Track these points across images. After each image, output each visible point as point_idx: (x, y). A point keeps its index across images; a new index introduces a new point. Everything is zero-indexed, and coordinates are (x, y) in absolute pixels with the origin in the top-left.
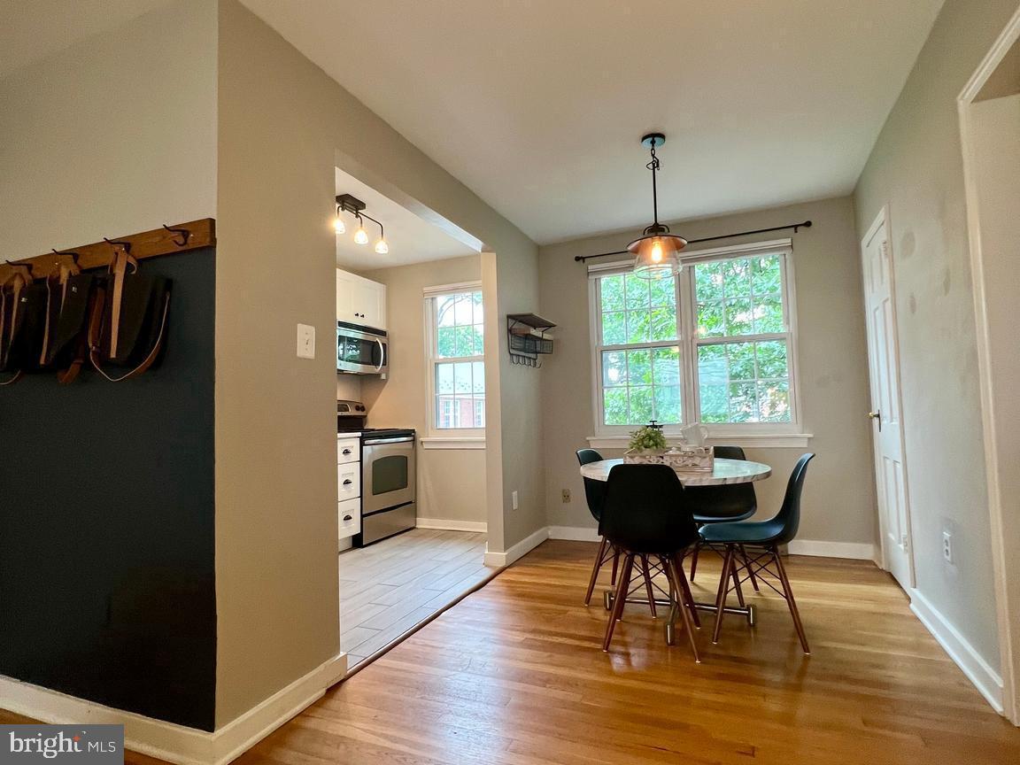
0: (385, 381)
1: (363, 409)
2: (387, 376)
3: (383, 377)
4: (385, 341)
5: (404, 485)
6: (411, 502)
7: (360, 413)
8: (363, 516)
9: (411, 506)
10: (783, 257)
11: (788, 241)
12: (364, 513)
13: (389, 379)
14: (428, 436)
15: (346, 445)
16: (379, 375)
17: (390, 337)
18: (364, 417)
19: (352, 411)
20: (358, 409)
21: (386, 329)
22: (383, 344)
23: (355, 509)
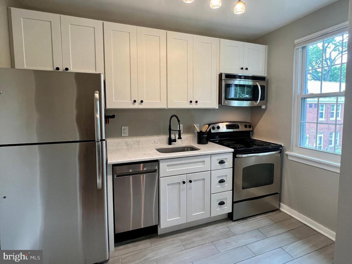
0: (265, 110)
1: (250, 127)
2: (266, 107)
3: (263, 107)
4: (263, 83)
5: (271, 182)
6: (277, 193)
7: (248, 129)
8: (233, 203)
9: (278, 195)
12: (234, 201)
13: (268, 108)
14: (292, 151)
15: (221, 157)
16: (261, 107)
17: (269, 81)
18: (251, 131)
19: (242, 128)
20: (246, 126)
21: (266, 76)
22: (261, 86)
23: (228, 198)
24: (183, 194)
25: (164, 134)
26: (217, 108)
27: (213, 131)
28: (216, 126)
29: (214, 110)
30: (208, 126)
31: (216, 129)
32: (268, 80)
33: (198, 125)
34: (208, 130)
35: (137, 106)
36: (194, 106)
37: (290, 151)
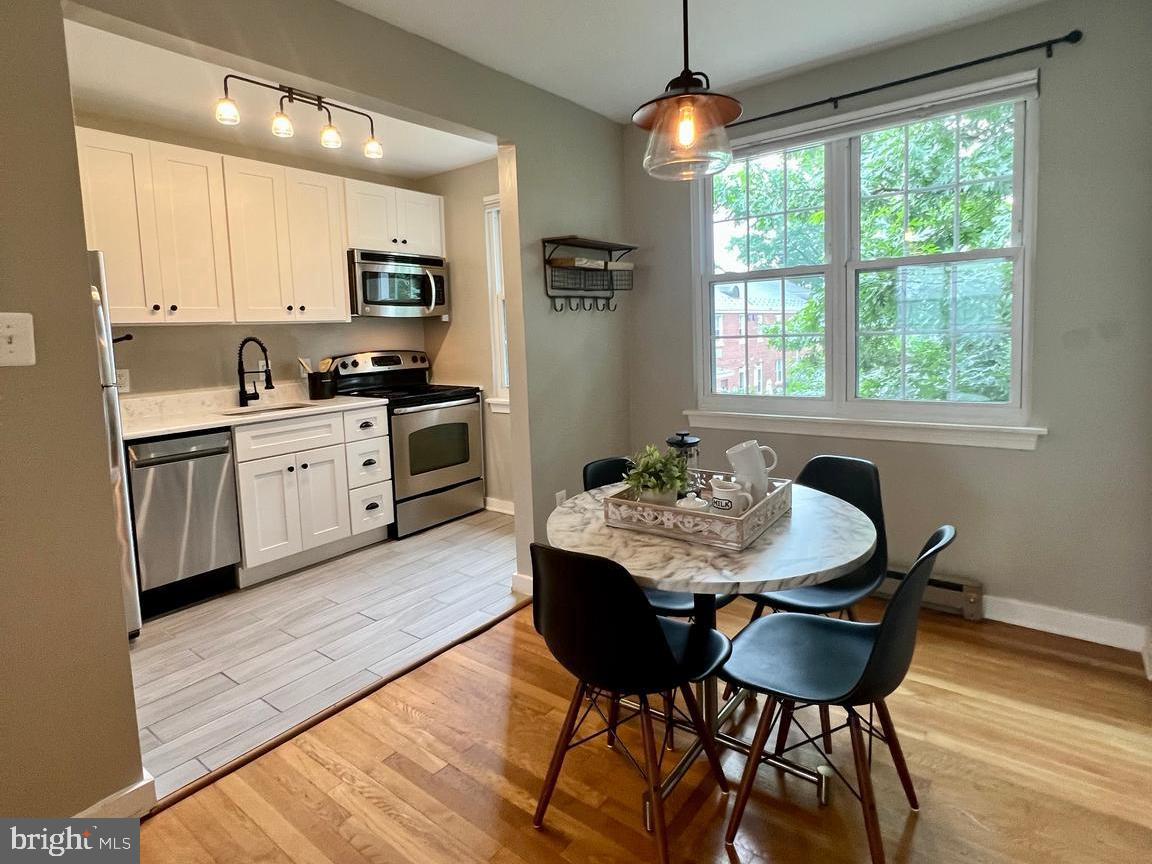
0: (448, 323)
1: (423, 360)
2: (450, 318)
3: (445, 318)
4: (438, 271)
5: (465, 459)
6: (478, 479)
7: (419, 365)
8: (396, 503)
9: (479, 483)
10: (1022, 107)
11: (1031, 76)
12: (397, 499)
13: (454, 320)
14: (497, 396)
15: (365, 416)
16: (439, 317)
17: (451, 265)
18: (427, 369)
19: (406, 364)
20: (415, 360)
21: (444, 256)
22: (434, 276)
23: (384, 494)
24: (291, 493)
25: (227, 382)
26: (350, 320)
27: (343, 372)
28: (349, 361)
29: (342, 325)
30: (331, 361)
31: (350, 366)
32: (448, 265)
33: (308, 360)
34: (332, 369)
35: (161, 318)
36: (296, 317)
37: (493, 397)
